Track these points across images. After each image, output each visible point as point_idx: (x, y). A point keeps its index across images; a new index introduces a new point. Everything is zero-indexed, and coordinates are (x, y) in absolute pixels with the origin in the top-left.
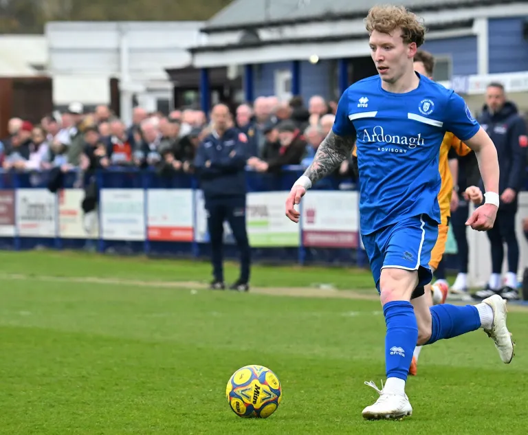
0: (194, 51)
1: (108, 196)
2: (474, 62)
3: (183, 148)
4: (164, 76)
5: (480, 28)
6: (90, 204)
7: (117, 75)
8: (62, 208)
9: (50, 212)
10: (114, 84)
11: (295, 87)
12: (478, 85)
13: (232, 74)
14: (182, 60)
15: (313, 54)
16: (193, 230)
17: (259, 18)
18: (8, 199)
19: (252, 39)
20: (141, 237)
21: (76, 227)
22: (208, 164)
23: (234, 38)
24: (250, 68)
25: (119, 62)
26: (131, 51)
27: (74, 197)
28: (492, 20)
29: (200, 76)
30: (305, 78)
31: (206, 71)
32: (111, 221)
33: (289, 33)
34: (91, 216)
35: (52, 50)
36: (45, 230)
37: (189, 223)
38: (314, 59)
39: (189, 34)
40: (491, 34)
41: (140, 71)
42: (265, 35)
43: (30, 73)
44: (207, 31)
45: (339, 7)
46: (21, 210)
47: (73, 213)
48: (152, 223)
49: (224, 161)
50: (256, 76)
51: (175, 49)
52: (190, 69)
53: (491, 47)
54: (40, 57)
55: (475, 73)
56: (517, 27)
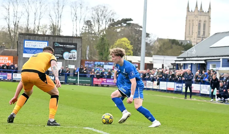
0: (176, 61)
1: (161, 83)
2: (220, 65)
3: (173, 76)
4: (171, 64)
5: (221, 60)
6: (158, 84)
7: (163, 64)
8: (154, 84)
9: (152, 84)
10: (163, 65)
11: (191, 68)
12: (220, 69)
13: (181, 65)
14: (174, 62)
15: (194, 62)
16: (174, 89)
17: (186, 56)
18: (145, 82)
19: (185, 60)
20: (166, 89)
21: (156, 87)
22: (187, 79)
23: (182, 59)
24: (184, 64)
25: (164, 61)
26: (166, 60)
27: (156, 82)
28: (223, 59)
29: (176, 65)
30: (193, 66)
31: (177, 64)
32: (161, 87)
33: (191, 59)
34: (159, 85)
35: (153, 59)
36: (151, 87)
37: (174, 88)
38: (194, 63)
39: (175, 58)
40: (222, 61)
41: (167, 63)
42: (187, 59)
43: (150, 63)
44: (178, 58)
45: (199, 56)
46: (147, 84)
47: (155, 85)
48: (167, 87)
49: (190, 79)
50: (185, 65)
51: (173, 60)
52: (175, 64)
53: (222, 63)
54: (152, 61)
55: (220, 67)
56: (227, 60)
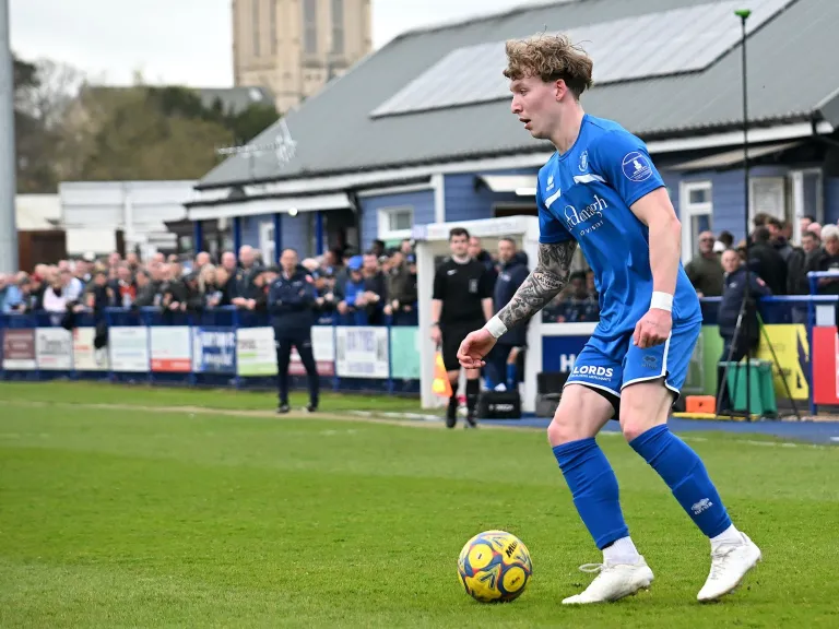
0: (189, 206)
1: (115, 333)
2: (433, 212)
3: (184, 289)
4: (163, 228)
5: (437, 183)
6: (101, 341)
7: (121, 228)
8: (76, 343)
9: (65, 347)
10: (120, 235)
11: (277, 236)
12: (435, 232)
13: (222, 225)
14: (178, 214)
15: (292, 208)
16: (190, 361)
17: (245, 176)
18: (28, 337)
19: (239, 195)
20: (145, 368)
21: (89, 361)
22: (279, 302)
23: (223, 194)
24: (237, 220)
25: (123, 216)
26: (134, 206)
27: (87, 335)
28: (447, 176)
29: (194, 228)
30: (285, 228)
31: (200, 223)
32: (119, 355)
33: (271, 189)
34: (102, 351)
35: (64, 206)
36: (61, 363)
37: (186, 355)
38: (293, 212)
39: (185, 191)
40: (447, 188)
41: (143, 224)
42: (250, 191)
43: (46, 226)
44: (200, 188)
45: (314, 166)
46: (40, 346)
47: (85, 348)
48: (154, 356)
49: (295, 299)
50: (242, 228)
51: (172, 204)
52: (185, 222)
53: (447, 199)
54: (55, 214)
55: (433, 222)
56: (469, 182)
